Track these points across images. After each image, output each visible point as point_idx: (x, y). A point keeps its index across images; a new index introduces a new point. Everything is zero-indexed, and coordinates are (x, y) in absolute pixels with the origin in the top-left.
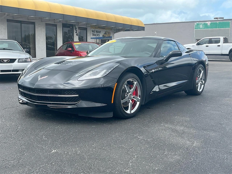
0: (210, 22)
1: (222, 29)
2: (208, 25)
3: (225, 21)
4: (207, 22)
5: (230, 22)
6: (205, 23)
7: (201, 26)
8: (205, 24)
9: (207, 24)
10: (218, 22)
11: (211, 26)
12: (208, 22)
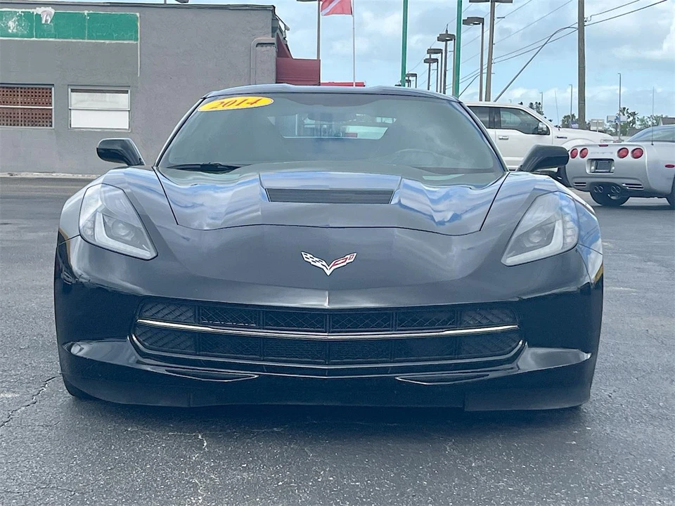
0: (51, 10)
1: (107, 42)
2: (43, 22)
3: (116, 8)
4: (39, 10)
5: (138, 14)
6: (31, 11)
7: (11, 24)
8: (28, 16)
9: (39, 16)
10: (86, 12)
11: (56, 24)
12: (43, 9)
